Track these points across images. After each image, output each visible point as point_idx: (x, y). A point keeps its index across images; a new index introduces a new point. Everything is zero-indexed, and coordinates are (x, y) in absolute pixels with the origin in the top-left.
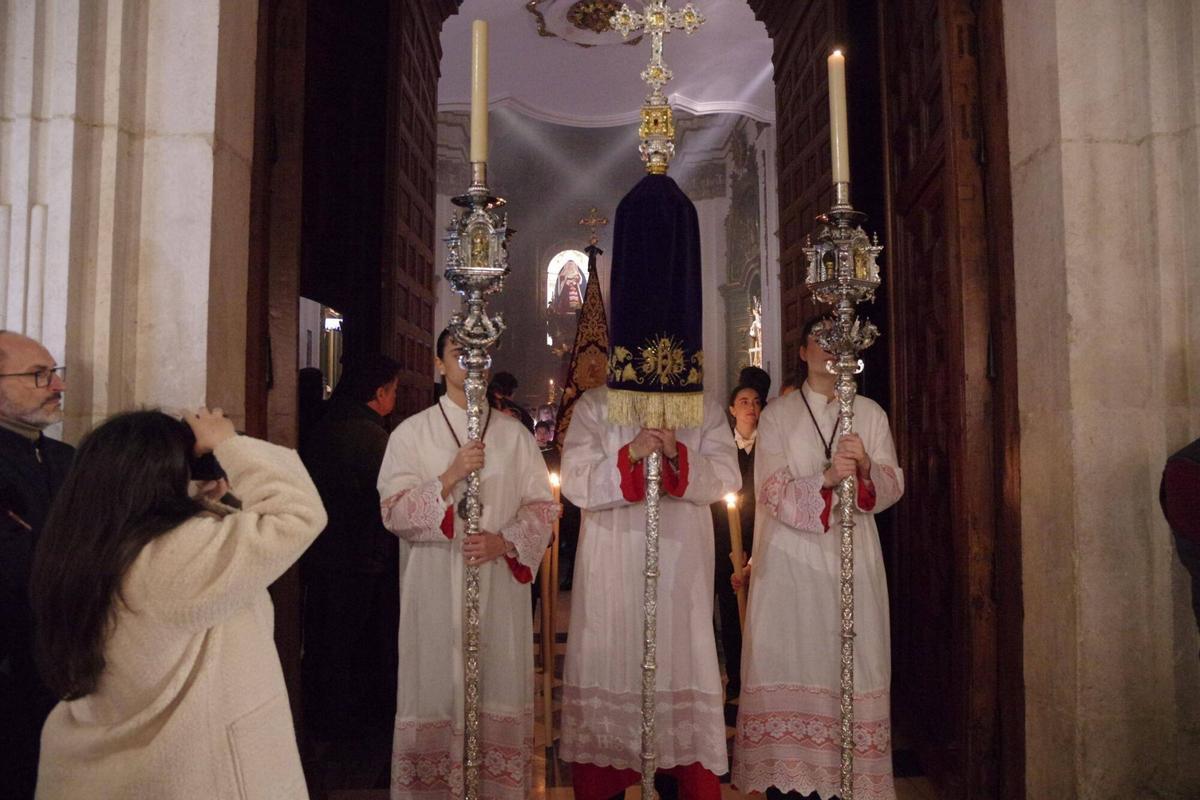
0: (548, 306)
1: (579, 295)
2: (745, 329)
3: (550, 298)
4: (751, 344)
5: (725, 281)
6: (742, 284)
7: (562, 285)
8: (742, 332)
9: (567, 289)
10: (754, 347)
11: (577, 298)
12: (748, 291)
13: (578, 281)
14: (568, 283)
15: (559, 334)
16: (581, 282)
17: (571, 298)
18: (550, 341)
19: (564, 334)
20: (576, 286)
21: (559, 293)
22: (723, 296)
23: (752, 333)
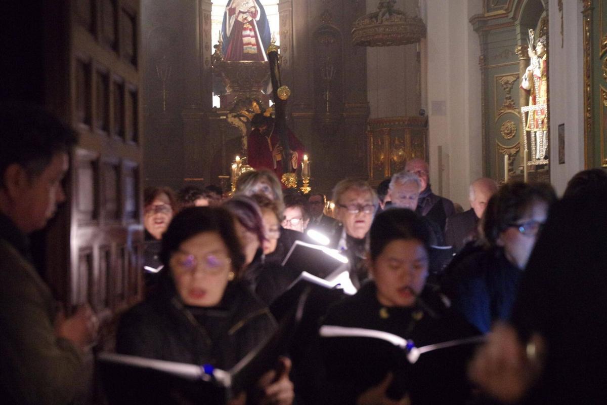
0: (213, 51)
1: (256, 36)
2: (511, 79)
3: (216, 38)
4: (522, 101)
5: (479, 10)
6: (508, 11)
7: (232, 22)
8: (507, 83)
9: (239, 27)
10: (527, 104)
11: (253, 40)
12: (518, 22)
13: (254, 15)
14: (240, 19)
15: (228, 91)
16: (258, 18)
17: (245, 40)
18: (216, 102)
19: (234, 91)
20: (251, 23)
21: (228, 33)
22: (476, 30)
23: (525, 84)
